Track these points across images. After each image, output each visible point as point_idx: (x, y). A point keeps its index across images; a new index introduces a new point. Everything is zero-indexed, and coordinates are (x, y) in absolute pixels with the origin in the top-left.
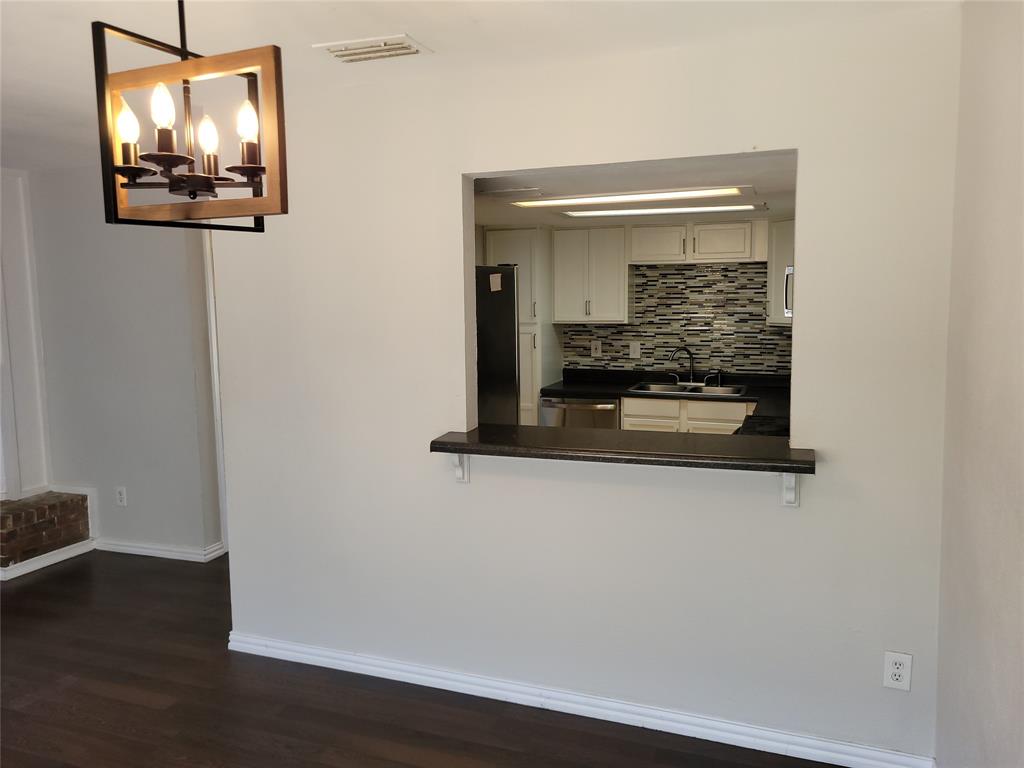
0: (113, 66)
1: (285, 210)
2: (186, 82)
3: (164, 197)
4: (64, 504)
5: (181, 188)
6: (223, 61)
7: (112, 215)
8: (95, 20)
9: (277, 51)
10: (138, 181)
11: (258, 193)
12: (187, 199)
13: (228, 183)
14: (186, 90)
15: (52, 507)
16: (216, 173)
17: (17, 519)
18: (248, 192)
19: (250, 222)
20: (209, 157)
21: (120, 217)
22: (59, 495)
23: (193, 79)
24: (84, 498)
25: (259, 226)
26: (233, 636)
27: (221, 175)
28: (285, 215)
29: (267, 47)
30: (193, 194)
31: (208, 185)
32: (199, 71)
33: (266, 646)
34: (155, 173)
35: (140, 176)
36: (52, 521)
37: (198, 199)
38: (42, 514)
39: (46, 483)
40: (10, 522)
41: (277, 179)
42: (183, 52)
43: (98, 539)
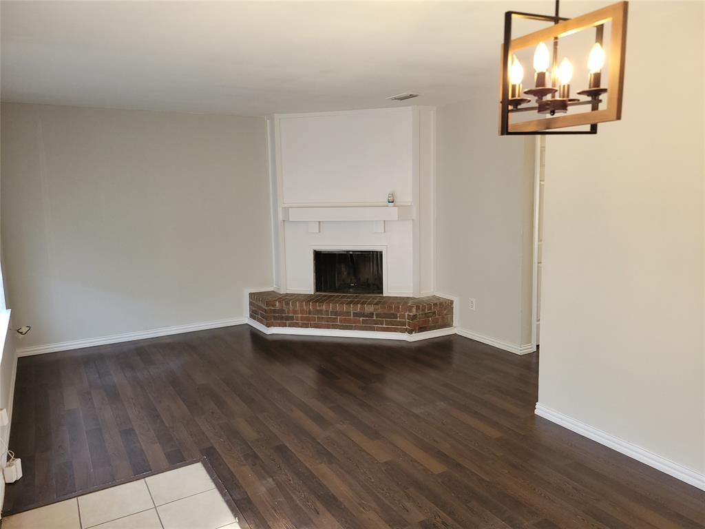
0: (514, 35)
1: (619, 118)
2: (556, 38)
3: (535, 116)
4: (441, 304)
5: (546, 109)
6: (583, 20)
7: (505, 130)
8: (507, 11)
9: (626, 5)
10: (519, 107)
11: (595, 108)
12: (548, 116)
13: (576, 102)
14: (556, 44)
15: (435, 305)
16: (568, 96)
17: (418, 308)
18: (588, 108)
19: (587, 128)
20: (564, 86)
21: (509, 131)
22: (439, 298)
23: (560, 36)
24: (452, 302)
25: (594, 130)
26: (538, 405)
27: (571, 97)
28: (619, 121)
29: (619, 4)
30: (553, 113)
31: (563, 105)
32: (565, 29)
33: (561, 419)
34: (529, 101)
35: (520, 104)
36: (434, 313)
37: (556, 115)
38: (430, 308)
39: (432, 290)
40: (414, 310)
41: (616, 96)
42: (556, 19)
43: (458, 328)
